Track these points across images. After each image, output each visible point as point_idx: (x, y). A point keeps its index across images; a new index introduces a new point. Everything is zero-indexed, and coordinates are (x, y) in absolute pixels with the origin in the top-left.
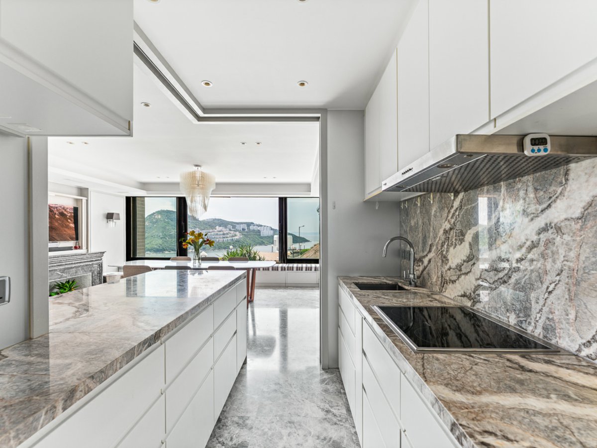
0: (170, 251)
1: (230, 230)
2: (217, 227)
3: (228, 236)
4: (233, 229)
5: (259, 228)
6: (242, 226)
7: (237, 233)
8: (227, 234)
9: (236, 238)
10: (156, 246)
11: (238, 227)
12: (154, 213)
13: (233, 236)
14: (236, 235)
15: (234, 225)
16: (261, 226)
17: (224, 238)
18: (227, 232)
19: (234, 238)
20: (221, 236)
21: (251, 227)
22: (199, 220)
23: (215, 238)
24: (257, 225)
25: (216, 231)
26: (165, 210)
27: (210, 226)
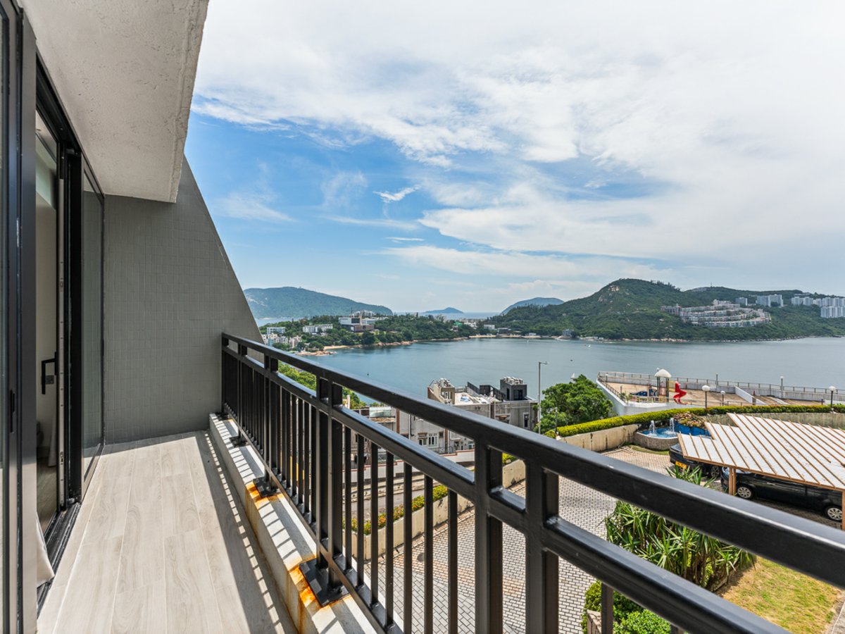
0: (632, 339)
1: (743, 306)
2: (715, 302)
3: (739, 317)
4: (750, 305)
5: (815, 302)
6: (770, 299)
7: (760, 312)
8: (736, 313)
9: (758, 319)
10: (611, 331)
11: (760, 300)
12: (610, 285)
13: (748, 318)
14: (756, 316)
15: (751, 297)
16: (822, 296)
17: (730, 320)
18: (737, 309)
19: (751, 321)
20: (723, 318)
21: (795, 300)
22: (681, 290)
23: (710, 320)
24: (811, 296)
25: (712, 307)
26: (626, 278)
27: (701, 299)
